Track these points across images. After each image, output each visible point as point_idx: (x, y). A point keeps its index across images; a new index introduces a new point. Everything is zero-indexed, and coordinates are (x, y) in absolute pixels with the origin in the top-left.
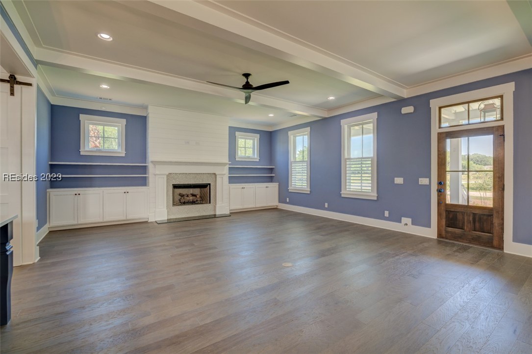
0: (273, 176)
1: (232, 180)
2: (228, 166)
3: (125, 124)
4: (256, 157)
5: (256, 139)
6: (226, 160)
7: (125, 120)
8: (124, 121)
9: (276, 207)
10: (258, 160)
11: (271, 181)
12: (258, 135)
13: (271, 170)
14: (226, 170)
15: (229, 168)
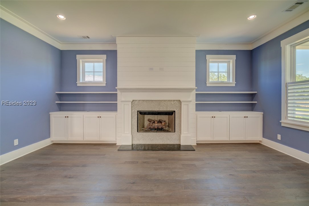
0: (255, 104)
1: (200, 107)
2: (194, 92)
3: (106, 59)
4: (231, 81)
5: (231, 61)
6: (192, 85)
7: (105, 55)
8: (104, 57)
9: (258, 142)
10: (234, 85)
11: (252, 110)
12: (234, 57)
13: (252, 96)
14: (192, 97)
15: (196, 94)
